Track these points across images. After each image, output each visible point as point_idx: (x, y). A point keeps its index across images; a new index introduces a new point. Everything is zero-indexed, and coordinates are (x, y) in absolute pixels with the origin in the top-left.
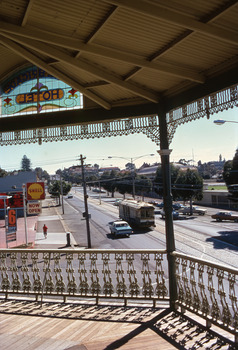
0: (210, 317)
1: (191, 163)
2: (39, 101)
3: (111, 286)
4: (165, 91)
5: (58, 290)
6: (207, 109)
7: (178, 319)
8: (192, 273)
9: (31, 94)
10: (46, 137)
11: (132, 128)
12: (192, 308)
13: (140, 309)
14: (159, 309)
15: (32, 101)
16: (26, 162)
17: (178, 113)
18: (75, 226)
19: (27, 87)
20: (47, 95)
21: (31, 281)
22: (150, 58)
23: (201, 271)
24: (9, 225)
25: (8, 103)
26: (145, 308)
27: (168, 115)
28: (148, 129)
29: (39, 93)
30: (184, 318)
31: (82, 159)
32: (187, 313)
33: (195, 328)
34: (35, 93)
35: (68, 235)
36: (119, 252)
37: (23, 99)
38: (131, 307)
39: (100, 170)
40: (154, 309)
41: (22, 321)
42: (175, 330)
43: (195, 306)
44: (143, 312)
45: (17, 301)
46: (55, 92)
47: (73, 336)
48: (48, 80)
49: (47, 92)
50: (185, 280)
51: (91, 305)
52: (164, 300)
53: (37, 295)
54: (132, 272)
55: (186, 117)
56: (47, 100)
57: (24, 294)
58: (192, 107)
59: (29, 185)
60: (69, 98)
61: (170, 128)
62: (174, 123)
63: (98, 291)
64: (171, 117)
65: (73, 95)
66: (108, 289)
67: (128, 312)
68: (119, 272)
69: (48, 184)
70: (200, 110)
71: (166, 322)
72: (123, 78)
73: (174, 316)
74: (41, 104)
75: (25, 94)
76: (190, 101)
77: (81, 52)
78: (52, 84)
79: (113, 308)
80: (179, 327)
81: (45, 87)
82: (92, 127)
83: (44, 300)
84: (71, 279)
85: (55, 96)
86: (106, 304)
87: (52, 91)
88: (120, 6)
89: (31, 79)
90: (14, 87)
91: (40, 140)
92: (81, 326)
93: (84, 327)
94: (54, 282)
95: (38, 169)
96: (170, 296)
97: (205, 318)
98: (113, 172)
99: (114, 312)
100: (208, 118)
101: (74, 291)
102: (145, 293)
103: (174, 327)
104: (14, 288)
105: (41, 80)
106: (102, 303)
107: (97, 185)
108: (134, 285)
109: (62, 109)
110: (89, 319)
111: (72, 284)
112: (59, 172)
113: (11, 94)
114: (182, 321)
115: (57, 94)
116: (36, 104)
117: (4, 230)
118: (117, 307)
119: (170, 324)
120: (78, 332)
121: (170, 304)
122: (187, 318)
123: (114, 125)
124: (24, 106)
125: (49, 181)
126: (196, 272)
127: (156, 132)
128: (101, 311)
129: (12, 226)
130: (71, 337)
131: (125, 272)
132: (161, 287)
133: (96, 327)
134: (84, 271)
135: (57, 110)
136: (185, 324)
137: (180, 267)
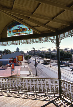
0: (72, 100)
1: (68, 49)
2: (19, 32)
3: (41, 89)
4: (58, 28)
5: (25, 90)
6: (71, 34)
7: (61, 100)
8: (66, 86)
9: (17, 30)
10: (21, 43)
11: (48, 40)
12: (66, 97)
13: (50, 96)
14: (56, 97)
15: (17, 32)
16: (18, 49)
17: (62, 35)
18: (32, 69)
19: (15, 28)
20: (22, 30)
21: (17, 87)
22: (53, 18)
23: (69, 86)
24: (12, 68)
25: (10, 33)
26: (51, 96)
27: (59, 36)
28: (53, 40)
29: (19, 29)
30: (64, 100)
31: (34, 48)
32: (65, 98)
33: (67, 103)
34: (18, 29)
35: (30, 72)
36: (44, 79)
37: (15, 31)
38: (47, 96)
39: (40, 51)
40: (54, 97)
41: (14, 99)
42: (60, 104)
43: (67, 96)
44: (51, 98)
45: (13, 93)
46: (24, 29)
47: (29, 105)
48: (22, 25)
49: (22, 29)
50: (64, 88)
51: (35, 95)
52: (58, 94)
53: (19, 91)
54: (48, 85)
55: (64, 37)
56: (22, 31)
57: (15, 90)
58: (66, 34)
59: (18, 56)
60: (28, 31)
61: (59, 40)
62: (61, 38)
63: (37, 91)
64: (60, 36)
65: (30, 30)
66: (40, 90)
67: (46, 97)
68: (44, 85)
69: (24, 56)
70: (69, 35)
71: (58, 101)
72: (44, 25)
73: (60, 99)
74: (20, 33)
75: (15, 30)
76: (66, 32)
77: (31, 17)
78: (23, 26)
79: (41, 96)
80: (62, 103)
81: (21, 27)
82: (35, 40)
83: (21, 93)
84: (29, 86)
85: (24, 30)
86: (40, 94)
87: (23, 28)
88: (42, 3)
89: (17, 25)
90: (12, 28)
91: (20, 44)
92: (31, 101)
93: (32, 102)
94: (24, 87)
95: (21, 51)
96: (60, 93)
97: (70, 100)
98: (44, 52)
99: (42, 97)
100: (71, 37)
101: (30, 90)
102: (52, 92)
103: (60, 103)
104: (12, 89)
105: (20, 25)
106: (39, 94)
107: (39, 56)
108: (48, 89)
109: (26, 34)
110: (34, 99)
111: (29, 88)
112: (27, 52)
113: (11, 30)
114: (63, 101)
115: (25, 30)
116: (18, 33)
117: (11, 70)
118: (43, 96)
119: (59, 102)
120: (30, 103)
121: (60, 95)
122: (65, 100)
123: (42, 39)
124: (15, 33)
125: (24, 55)
126: (68, 86)
127: (55, 41)
128: (38, 97)
129: (13, 69)
130: (28, 105)
131: (46, 85)
132: (57, 90)
133: (36, 102)
134: (33, 84)
135: (25, 34)
136: (64, 102)
137: (63, 84)
